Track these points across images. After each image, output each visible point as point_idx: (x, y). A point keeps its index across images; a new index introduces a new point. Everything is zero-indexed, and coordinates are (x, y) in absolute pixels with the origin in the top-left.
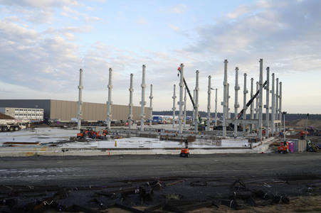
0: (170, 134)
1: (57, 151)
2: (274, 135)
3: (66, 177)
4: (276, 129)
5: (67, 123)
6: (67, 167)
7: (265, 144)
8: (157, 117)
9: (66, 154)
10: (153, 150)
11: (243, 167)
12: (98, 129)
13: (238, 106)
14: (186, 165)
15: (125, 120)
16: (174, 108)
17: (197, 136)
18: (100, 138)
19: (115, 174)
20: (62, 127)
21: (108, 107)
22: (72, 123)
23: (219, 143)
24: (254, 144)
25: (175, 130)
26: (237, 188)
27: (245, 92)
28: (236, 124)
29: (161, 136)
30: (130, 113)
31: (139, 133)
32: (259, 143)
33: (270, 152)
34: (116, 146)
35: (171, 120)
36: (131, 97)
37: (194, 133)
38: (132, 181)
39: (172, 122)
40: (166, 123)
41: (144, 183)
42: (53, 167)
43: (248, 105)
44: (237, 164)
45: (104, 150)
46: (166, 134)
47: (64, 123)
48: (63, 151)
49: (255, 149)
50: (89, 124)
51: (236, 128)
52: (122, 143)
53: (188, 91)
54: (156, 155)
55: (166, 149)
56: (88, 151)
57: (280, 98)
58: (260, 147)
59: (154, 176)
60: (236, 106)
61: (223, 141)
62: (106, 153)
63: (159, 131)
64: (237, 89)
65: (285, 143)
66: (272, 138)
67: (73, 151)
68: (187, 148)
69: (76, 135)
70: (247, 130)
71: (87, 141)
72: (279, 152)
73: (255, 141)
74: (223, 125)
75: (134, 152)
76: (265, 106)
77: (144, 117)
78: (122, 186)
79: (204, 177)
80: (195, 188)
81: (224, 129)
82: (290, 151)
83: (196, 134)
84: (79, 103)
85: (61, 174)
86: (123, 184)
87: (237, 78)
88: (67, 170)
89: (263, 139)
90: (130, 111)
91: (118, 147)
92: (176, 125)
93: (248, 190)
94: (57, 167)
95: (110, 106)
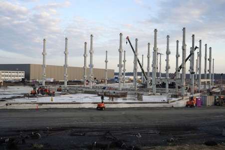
1: (2, 105)
9: (9, 107)
10: (83, 104)
16: (124, 70)
21: (65, 69)
24: (173, 99)
27: (178, 56)
28: (167, 83)
32: (180, 98)
36: (85, 61)
45: (41, 104)
48: (7, 105)
51: (167, 86)
55: (94, 103)
56: (28, 105)
58: (179, 101)
64: (168, 53)
65: (192, 99)
68: (102, 102)
75: (66, 106)
81: (154, 87)
82: (196, 105)
84: (43, 66)
87: (168, 44)
95: (67, 69)
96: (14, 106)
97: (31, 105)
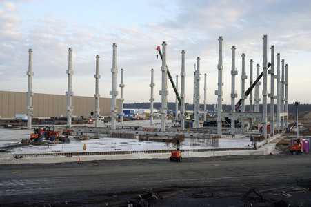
0: (150, 133)
1: (8, 158)
2: (281, 131)
3: (31, 191)
4: (282, 124)
5: (11, 122)
6: (28, 178)
7: (271, 142)
8: (128, 111)
9: (20, 161)
10: (133, 154)
11: (252, 172)
12: (57, 128)
13: (236, 96)
14: (181, 172)
15: (87, 115)
16: (152, 99)
17: (186, 134)
18: (62, 140)
19: (94, 185)
20: (6, 127)
21: (68, 99)
22: (17, 121)
23: (216, 144)
24: (258, 144)
25: (155, 127)
26: (251, 198)
27: (244, 78)
28: (233, 119)
29: (140, 136)
30: (96, 107)
31: (111, 132)
32: (264, 142)
33: (277, 152)
34: (85, 149)
35: (147, 115)
36: (97, 86)
37: (181, 131)
38: (118, 194)
39: (149, 117)
40: (141, 119)
41: (134, 196)
42: (10, 179)
43: (247, 94)
44: (243, 169)
45: (70, 155)
46: (146, 132)
47: (7, 121)
48: (16, 157)
49: (260, 150)
50: (40, 122)
51: (233, 123)
52: (91, 145)
53: (170, 77)
54: (139, 160)
55: (150, 152)
56: (49, 157)
57: (287, 85)
58: (266, 147)
59: (144, 187)
60: (233, 96)
61: (220, 140)
62: (75, 159)
63: (136, 128)
64: (234, 73)
65: (299, 141)
66: (278, 136)
67: (29, 158)
68: (178, 150)
69: (29, 137)
70: (246, 126)
71: (44, 144)
72: (292, 152)
73: (259, 139)
74: (218, 119)
75: (108, 157)
76: (269, 95)
77: (116, 111)
78: (106, 201)
79: (207, 186)
80: (199, 200)
81: (220, 125)
82: (304, 151)
83: (184, 132)
84: (29, 94)
85: (22, 187)
86: (106, 198)
87: (233, 59)
88: (29, 182)
89: (268, 137)
90: (96, 103)
91: (87, 151)
92: (154, 121)
93: (266, 201)
94: (14, 179)
95: (71, 98)
96: (29, 160)
97: (53, 157)
